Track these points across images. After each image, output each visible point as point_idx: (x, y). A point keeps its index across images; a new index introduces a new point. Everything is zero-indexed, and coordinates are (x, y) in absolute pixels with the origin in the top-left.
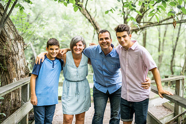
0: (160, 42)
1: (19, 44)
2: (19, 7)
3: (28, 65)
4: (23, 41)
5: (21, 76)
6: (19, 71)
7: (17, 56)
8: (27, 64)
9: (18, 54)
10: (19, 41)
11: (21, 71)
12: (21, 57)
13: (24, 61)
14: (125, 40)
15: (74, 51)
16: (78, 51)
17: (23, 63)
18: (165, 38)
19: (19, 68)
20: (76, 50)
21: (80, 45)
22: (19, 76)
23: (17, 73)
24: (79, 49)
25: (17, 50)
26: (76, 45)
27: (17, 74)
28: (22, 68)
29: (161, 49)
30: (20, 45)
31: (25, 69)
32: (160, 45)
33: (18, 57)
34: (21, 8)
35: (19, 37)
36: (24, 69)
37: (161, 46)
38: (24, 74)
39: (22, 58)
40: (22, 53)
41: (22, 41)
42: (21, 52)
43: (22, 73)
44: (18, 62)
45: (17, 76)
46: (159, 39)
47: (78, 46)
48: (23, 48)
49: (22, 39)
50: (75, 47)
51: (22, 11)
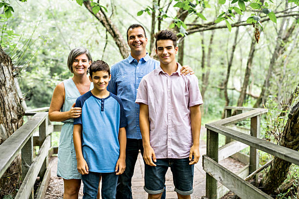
0: (203, 51)
1: (5, 68)
2: (3, 7)
3: (21, 102)
4: (11, 62)
5: (12, 121)
6: (8, 113)
7: (3, 88)
8: (19, 101)
9: (4, 85)
10: (5, 63)
11: (12, 113)
12: (11, 89)
13: (15, 97)
14: (169, 53)
15: (75, 70)
16: (81, 69)
17: (14, 99)
18: (212, 46)
19: (8, 108)
20: (78, 67)
21: (84, 61)
22: (9, 121)
23: (5, 115)
24: (82, 67)
25: (3, 78)
26: (78, 61)
27: (5, 118)
28: (13, 108)
29: (206, 63)
30: (7, 70)
31: (17, 108)
32: (203, 57)
33: (5, 90)
34: (7, 8)
35: (5, 57)
36: (15, 108)
37: (206, 59)
38: (16, 117)
39: (12, 91)
40: (11, 83)
41: (9, 63)
42: (9, 81)
43: (13, 116)
44: (5, 98)
45: (5, 121)
46: (203, 48)
47: (80, 61)
48: (11, 75)
49: (10, 60)
50: (75, 64)
51: (9, 14)
